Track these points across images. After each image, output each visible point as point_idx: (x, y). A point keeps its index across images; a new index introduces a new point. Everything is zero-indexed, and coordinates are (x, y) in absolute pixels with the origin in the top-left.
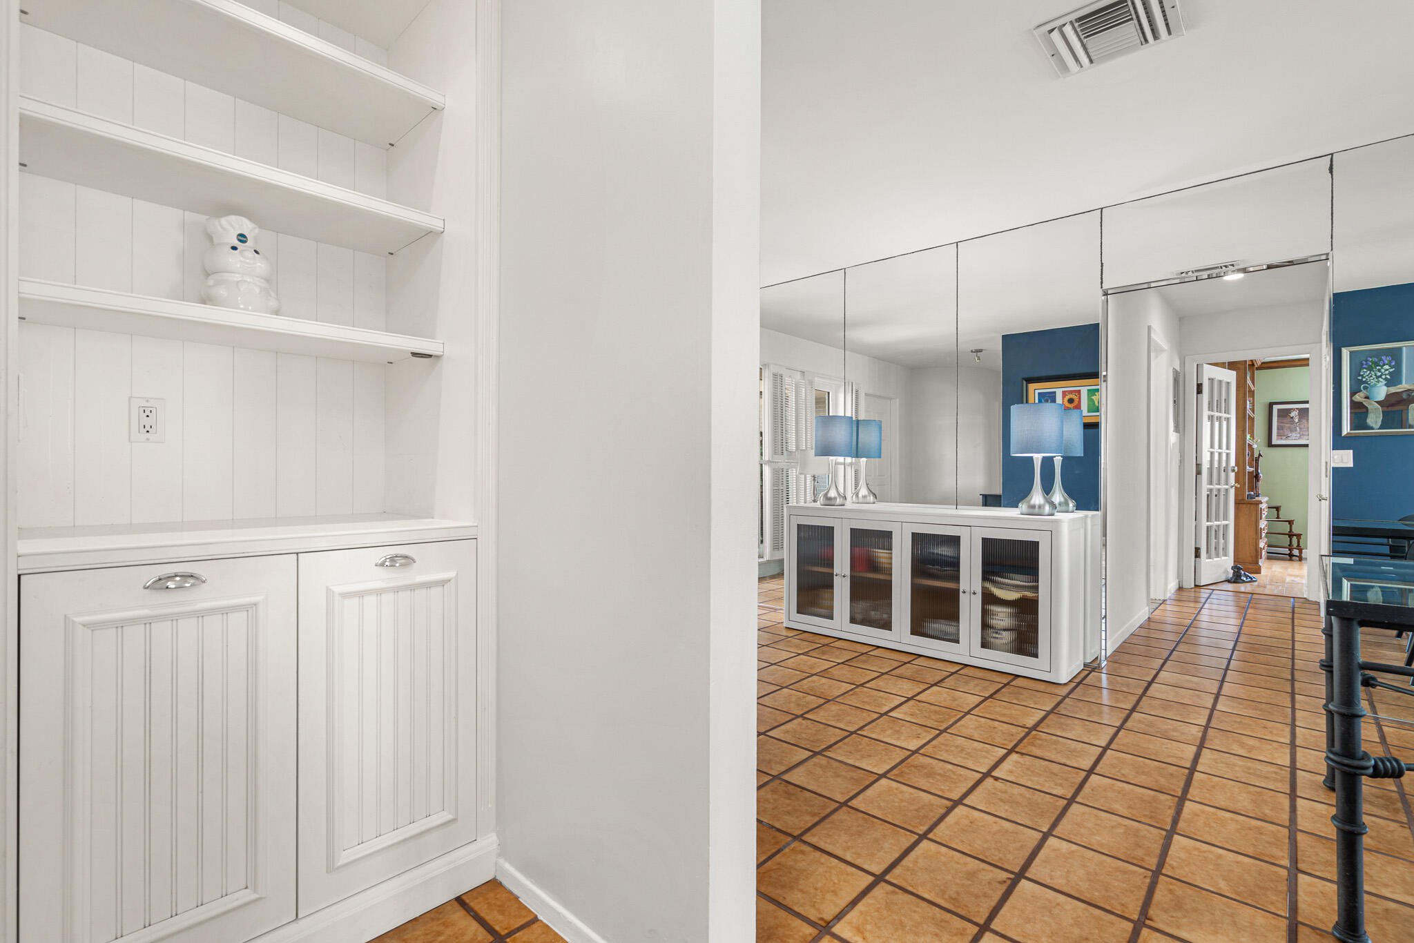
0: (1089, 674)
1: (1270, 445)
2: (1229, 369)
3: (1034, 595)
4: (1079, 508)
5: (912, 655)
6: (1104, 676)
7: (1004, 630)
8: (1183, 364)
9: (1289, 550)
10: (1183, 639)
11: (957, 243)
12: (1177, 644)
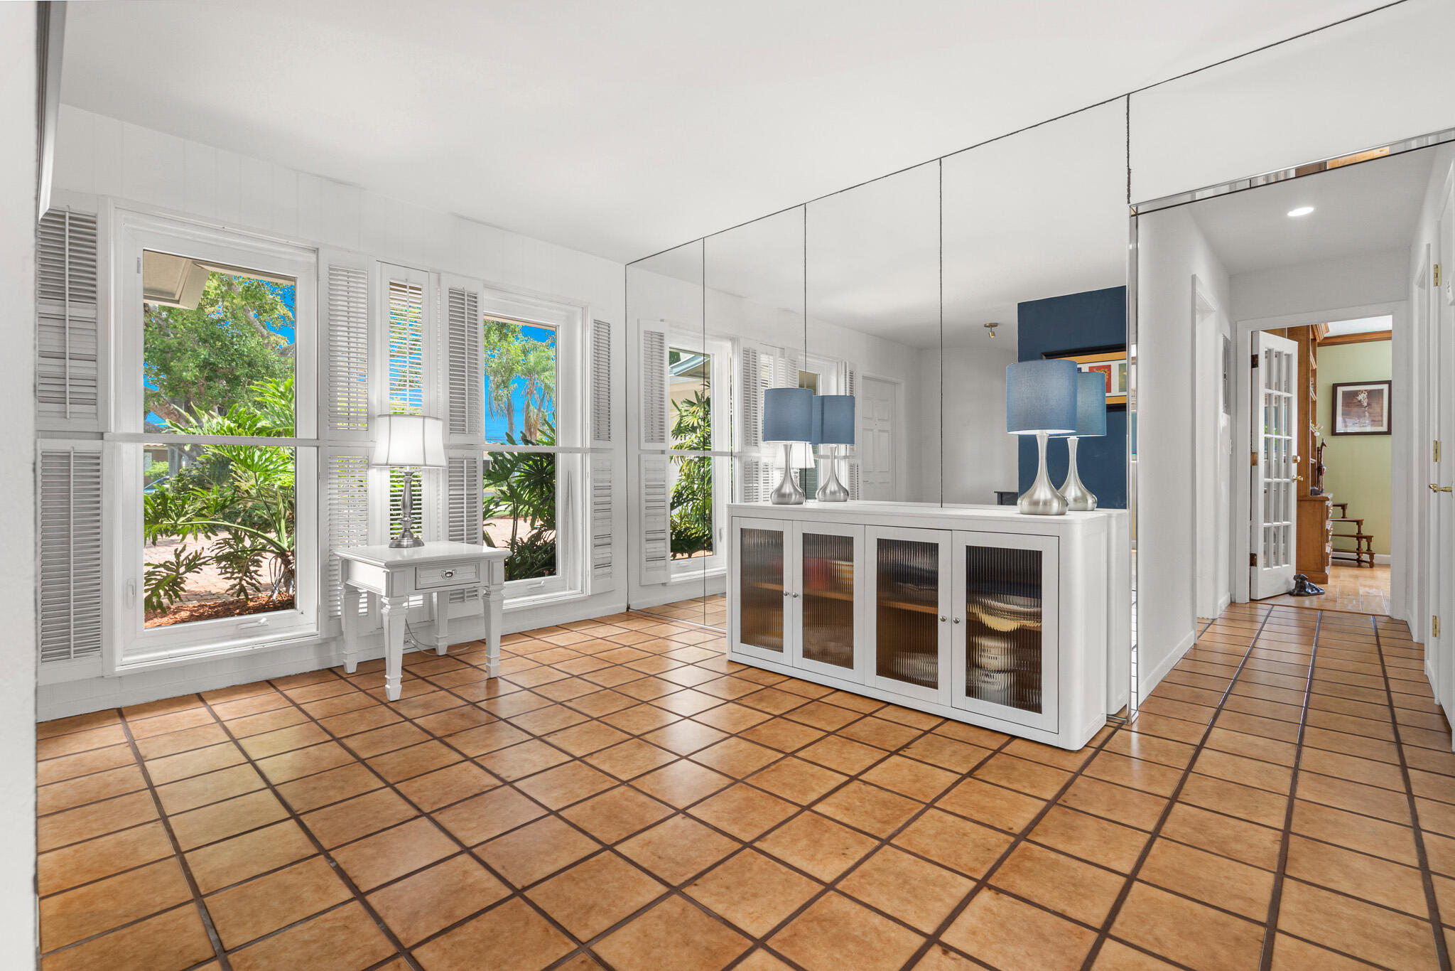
0: (1114, 733)
1: (1334, 433)
2: (1289, 337)
3: (1036, 625)
4: (1101, 504)
5: (879, 703)
6: (1134, 736)
7: (999, 671)
8: (1234, 330)
9: (1358, 554)
10: (1241, 675)
11: (940, 159)
12: (1233, 684)
